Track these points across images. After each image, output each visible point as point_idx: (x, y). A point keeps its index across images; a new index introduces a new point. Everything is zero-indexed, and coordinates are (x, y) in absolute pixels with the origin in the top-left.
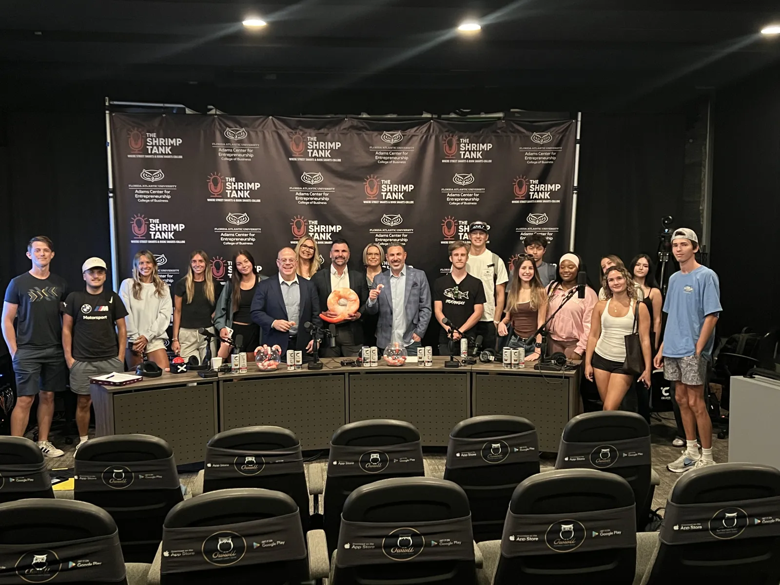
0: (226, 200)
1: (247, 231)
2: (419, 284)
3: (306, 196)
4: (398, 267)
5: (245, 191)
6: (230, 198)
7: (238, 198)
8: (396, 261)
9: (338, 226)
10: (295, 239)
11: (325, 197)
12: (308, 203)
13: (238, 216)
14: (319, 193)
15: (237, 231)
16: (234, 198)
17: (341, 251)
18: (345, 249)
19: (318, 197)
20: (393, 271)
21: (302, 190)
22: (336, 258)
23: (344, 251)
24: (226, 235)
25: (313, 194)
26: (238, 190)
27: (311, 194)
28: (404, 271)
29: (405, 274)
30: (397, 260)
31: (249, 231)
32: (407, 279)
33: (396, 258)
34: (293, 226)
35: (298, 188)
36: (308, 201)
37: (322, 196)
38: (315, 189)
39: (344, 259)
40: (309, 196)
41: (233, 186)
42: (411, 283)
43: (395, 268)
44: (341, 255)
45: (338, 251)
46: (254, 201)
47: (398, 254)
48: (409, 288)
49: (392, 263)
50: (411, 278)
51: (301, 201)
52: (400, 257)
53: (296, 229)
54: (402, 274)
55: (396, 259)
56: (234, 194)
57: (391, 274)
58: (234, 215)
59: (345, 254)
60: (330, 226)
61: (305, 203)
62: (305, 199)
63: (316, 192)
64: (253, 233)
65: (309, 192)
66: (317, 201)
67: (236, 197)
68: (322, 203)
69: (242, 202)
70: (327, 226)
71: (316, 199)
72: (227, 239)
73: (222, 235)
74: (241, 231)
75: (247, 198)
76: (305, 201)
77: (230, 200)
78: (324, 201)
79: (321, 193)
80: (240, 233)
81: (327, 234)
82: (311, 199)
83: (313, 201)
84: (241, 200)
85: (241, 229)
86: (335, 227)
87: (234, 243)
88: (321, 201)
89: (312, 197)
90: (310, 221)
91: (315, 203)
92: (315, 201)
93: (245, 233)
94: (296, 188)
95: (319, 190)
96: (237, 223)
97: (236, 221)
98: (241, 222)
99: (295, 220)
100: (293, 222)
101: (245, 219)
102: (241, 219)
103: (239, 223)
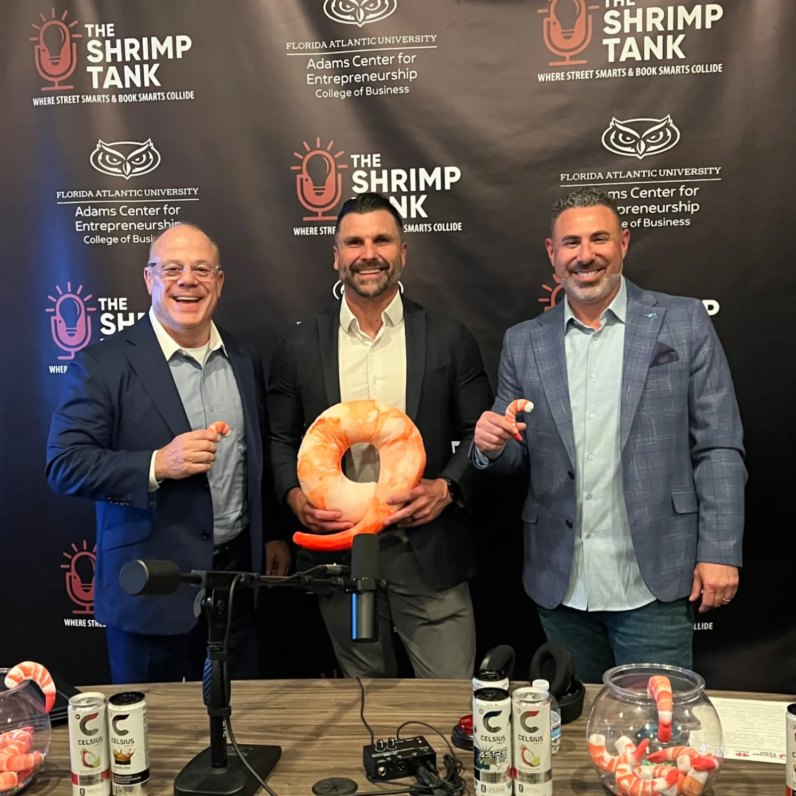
0: (88, 99)
1: (154, 197)
2: (683, 353)
3: (340, 71)
4: (598, 290)
5: (146, 67)
6: (100, 91)
7: (124, 91)
8: (586, 266)
9: (448, 170)
10: (305, 219)
11: (403, 67)
12: (349, 93)
13: (126, 150)
14: (382, 54)
15: (124, 198)
16: (114, 90)
17: (368, 242)
18: (384, 231)
19: (380, 69)
20: (577, 305)
21: (329, 50)
22: (354, 269)
23: (380, 239)
24: (91, 212)
25: (364, 62)
26: (124, 62)
27: (358, 61)
28: (619, 305)
29: (622, 316)
30: (592, 262)
31: (161, 197)
32: (631, 336)
33: (585, 252)
35: (315, 45)
36: (348, 87)
37: (393, 67)
38: (370, 41)
39: (385, 267)
40: (352, 71)
41: (109, 50)
42: (646, 348)
43: (581, 293)
44: (370, 256)
45: (357, 241)
46: (174, 96)
47: (596, 237)
48: (641, 369)
49: (572, 272)
50: (648, 329)
51: (325, 88)
52: (605, 249)
53: (309, 186)
54: (613, 318)
55: (586, 256)
56: (112, 79)
57: (569, 315)
58: (111, 147)
59: (388, 252)
60: (422, 171)
61: (336, 94)
62: (336, 79)
63: (374, 55)
64: (174, 205)
65: (350, 57)
66: (375, 85)
67: (120, 86)
68: (395, 90)
69: (137, 103)
70: (413, 171)
71: (373, 77)
72: (94, 227)
73: (79, 212)
74: (138, 198)
75: (152, 89)
76: (339, 88)
77: (98, 99)
78: (401, 82)
79: (388, 54)
80: (135, 206)
81: (413, 198)
82: (358, 78)
83: (365, 84)
84: (134, 98)
85: (137, 193)
86: (437, 171)
87: (115, 240)
88: (390, 83)
89: (361, 70)
90: (355, 157)
91: (369, 91)
92: (371, 84)
93: (149, 205)
94: (307, 45)
95: (384, 46)
96: (123, 173)
97: (120, 167)
98: (138, 170)
99: (305, 153)
100: (300, 162)
101: (148, 160)
102: (138, 159)
103: (131, 173)
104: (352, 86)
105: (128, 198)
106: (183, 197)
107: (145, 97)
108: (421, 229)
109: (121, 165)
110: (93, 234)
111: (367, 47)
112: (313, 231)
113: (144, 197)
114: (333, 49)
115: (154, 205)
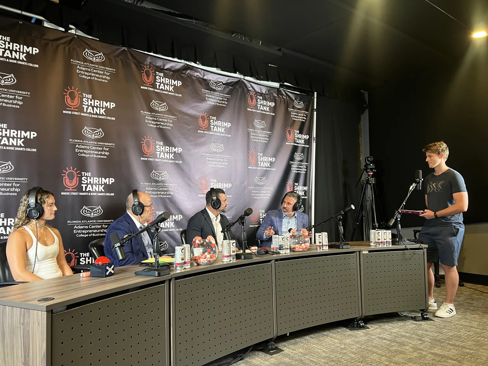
0: (82, 114)
1: (101, 145)
3: (154, 121)
5: (101, 109)
6: (86, 113)
7: (94, 114)
9: (179, 148)
10: (144, 156)
11: (170, 123)
12: (156, 126)
13: (93, 130)
15: (92, 144)
16: (90, 113)
19: (164, 122)
21: (151, 115)
24: (81, 147)
26: (94, 106)
27: (159, 119)
31: (103, 145)
34: (143, 145)
35: (148, 113)
36: (155, 125)
37: (167, 122)
40: (157, 121)
41: (90, 102)
46: (109, 118)
53: (145, 147)
56: (90, 110)
58: (89, 129)
60: (173, 148)
61: (153, 126)
62: (153, 122)
63: (163, 118)
64: (107, 148)
65: (157, 118)
66: (163, 126)
67: (92, 112)
68: (167, 128)
69: (97, 118)
70: (171, 148)
71: (162, 123)
72: (82, 151)
73: (77, 146)
74: (96, 144)
75: (103, 115)
76: (153, 124)
77: (86, 115)
78: (169, 126)
79: (166, 119)
80: (95, 147)
81: (171, 154)
82: (158, 123)
83: (160, 125)
84: (96, 116)
85: (95, 143)
86: (177, 148)
87: (89, 155)
88: (166, 126)
89: (159, 121)
90: (157, 142)
91: (161, 127)
92: (161, 125)
93: (99, 147)
94: (146, 113)
95: (165, 117)
96: (92, 137)
97: (91, 135)
98: (96, 136)
99: (145, 139)
100: (143, 141)
101: (100, 134)
102: (96, 134)
103: (94, 137)
104: (157, 125)
105: (93, 144)
106: (110, 146)
107: (100, 117)
108: (172, 162)
109: (91, 134)
110: (81, 153)
111: (161, 116)
112: (146, 159)
113: (98, 144)
114: (152, 115)
115: (101, 147)
